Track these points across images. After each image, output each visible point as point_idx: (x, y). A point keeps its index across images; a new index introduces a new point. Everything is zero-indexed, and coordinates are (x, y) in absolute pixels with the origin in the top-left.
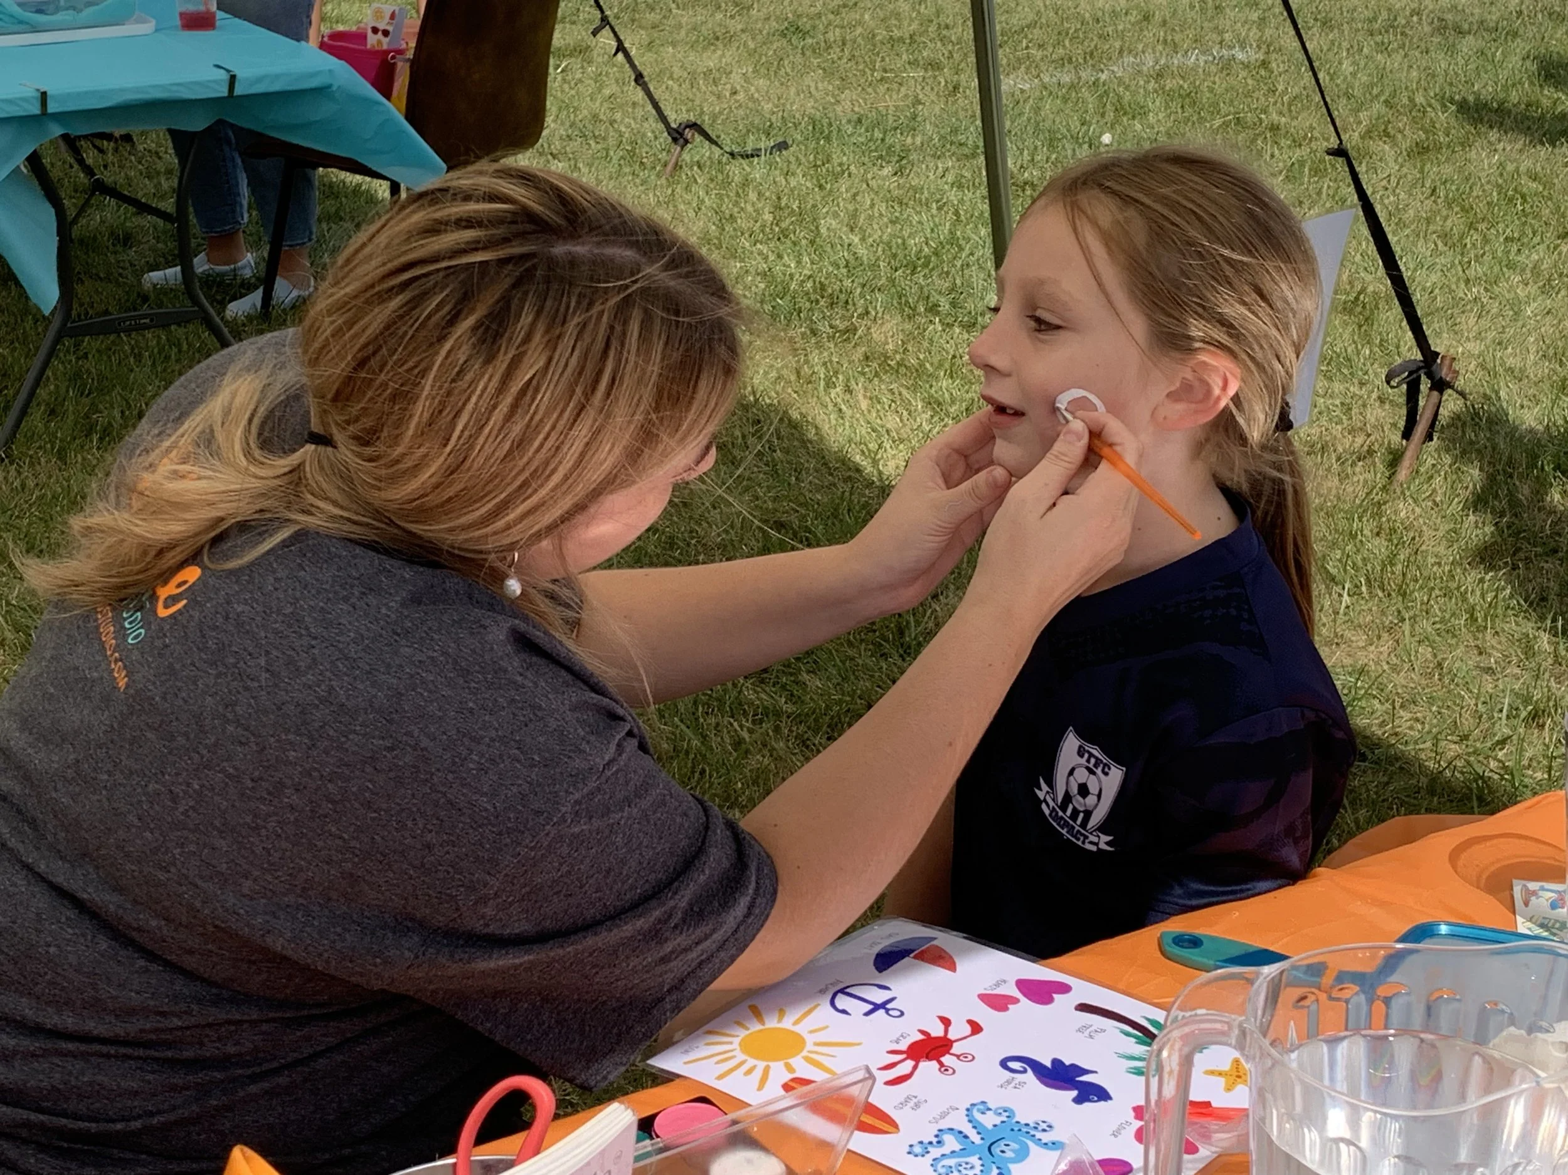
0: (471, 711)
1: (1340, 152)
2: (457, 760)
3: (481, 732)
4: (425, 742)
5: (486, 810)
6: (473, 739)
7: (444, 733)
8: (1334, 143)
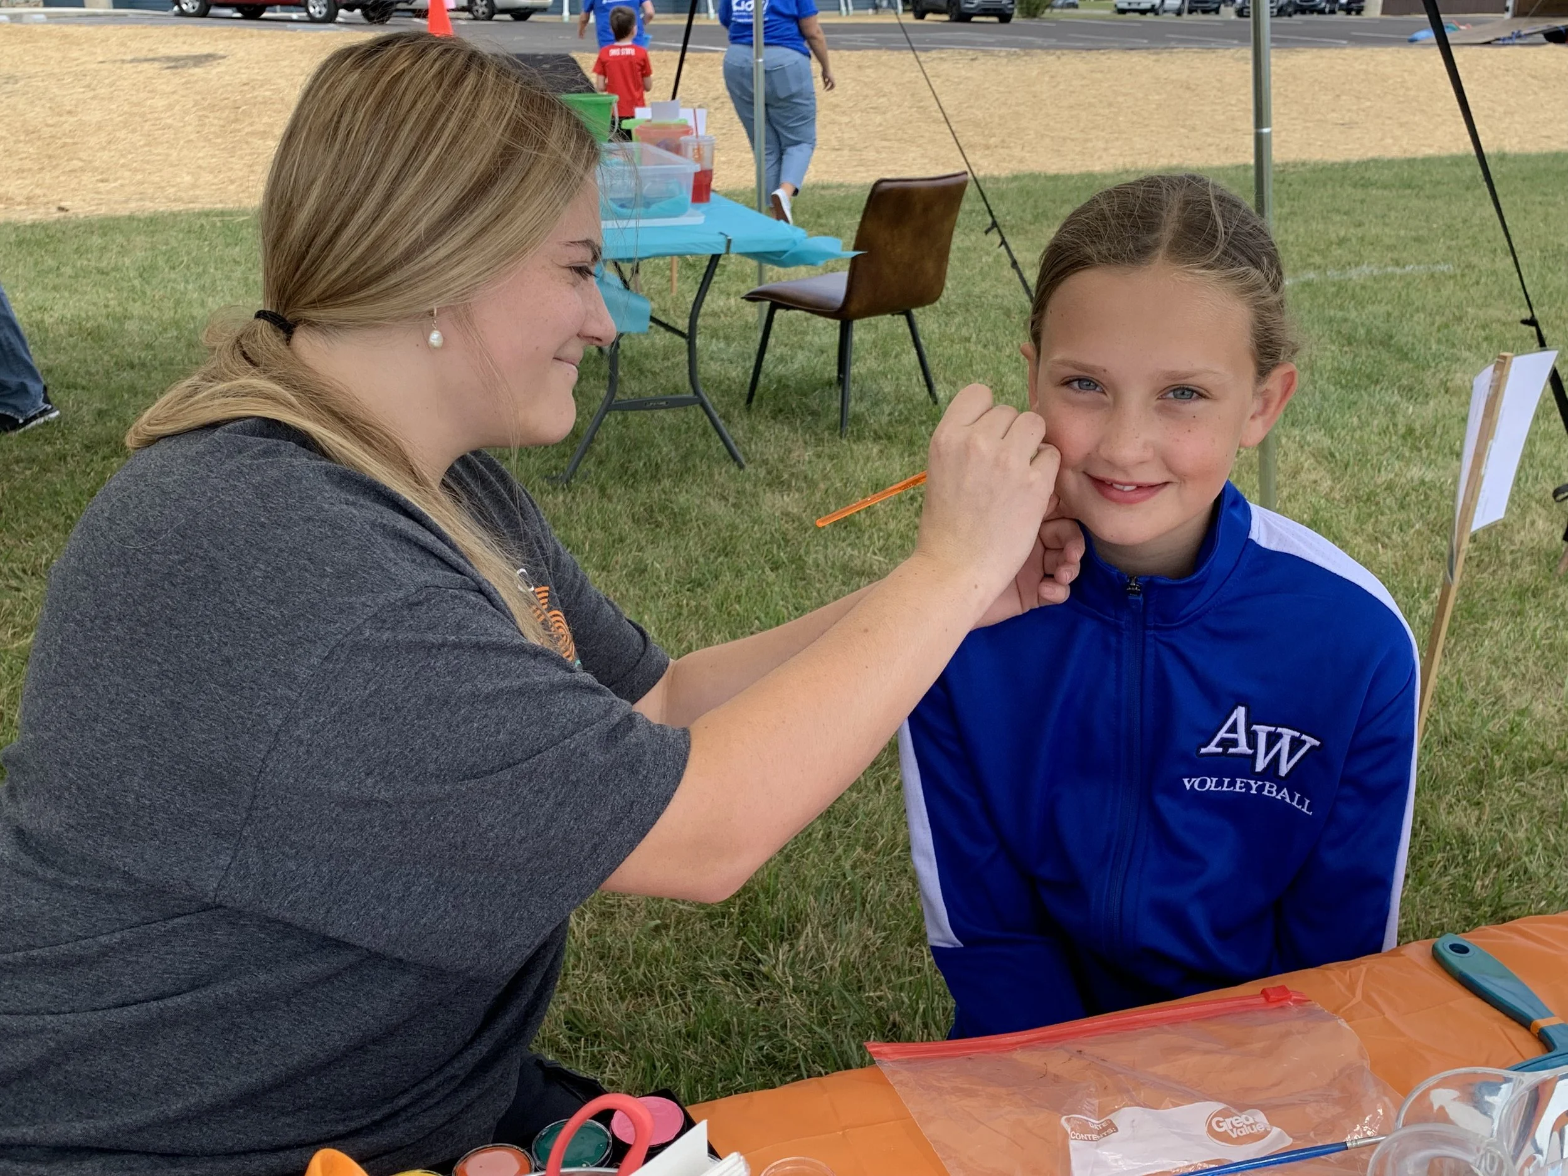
0: (262, 525)
1: (1532, 322)
2: (243, 568)
3: (270, 544)
4: (213, 553)
5: (275, 618)
6: (262, 550)
7: (232, 544)
8: (1527, 315)
